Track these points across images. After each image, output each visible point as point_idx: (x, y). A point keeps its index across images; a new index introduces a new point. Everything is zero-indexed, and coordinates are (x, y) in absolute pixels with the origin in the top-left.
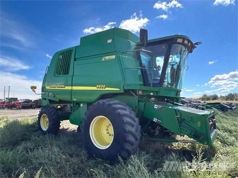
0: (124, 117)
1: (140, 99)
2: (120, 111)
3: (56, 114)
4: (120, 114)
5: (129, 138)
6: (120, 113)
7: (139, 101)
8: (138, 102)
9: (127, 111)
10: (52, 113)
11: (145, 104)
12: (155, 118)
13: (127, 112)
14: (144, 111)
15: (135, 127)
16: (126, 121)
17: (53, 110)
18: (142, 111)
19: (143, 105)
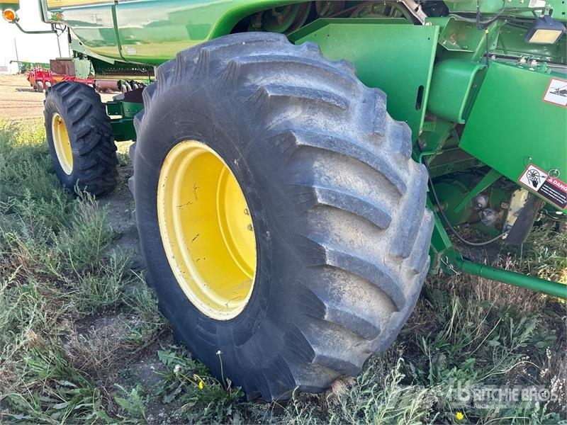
0: (316, 164)
1: (451, 45)
2: (295, 116)
3: (92, 114)
4: (292, 139)
5: (347, 299)
6: (288, 137)
7: (442, 55)
8: (437, 61)
9: (348, 119)
10: (77, 111)
11: (480, 76)
12: (531, 167)
13: (348, 129)
14: (465, 116)
15: (392, 231)
16: (328, 194)
17: (79, 97)
18: (458, 117)
19: (469, 79)
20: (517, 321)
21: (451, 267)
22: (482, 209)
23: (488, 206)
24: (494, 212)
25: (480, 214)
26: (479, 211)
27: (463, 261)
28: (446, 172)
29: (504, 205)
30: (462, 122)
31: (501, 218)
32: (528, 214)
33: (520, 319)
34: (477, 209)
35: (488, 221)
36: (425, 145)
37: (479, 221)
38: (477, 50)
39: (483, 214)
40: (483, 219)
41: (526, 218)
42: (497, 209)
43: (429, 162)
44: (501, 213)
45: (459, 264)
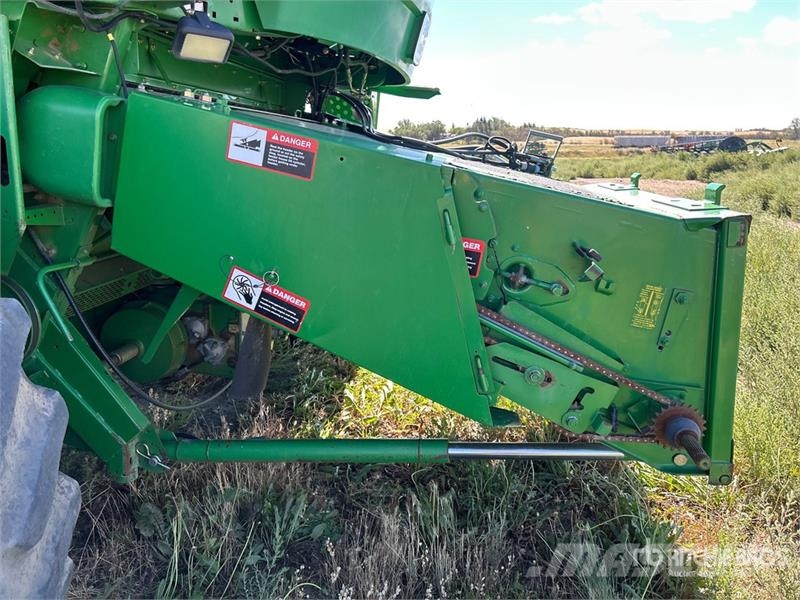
11: (114, 115)
12: (236, 272)
14: (108, 187)
18: (92, 196)
19: (94, 122)
20: (282, 507)
21: (157, 460)
22: (201, 341)
23: (210, 334)
24: (220, 342)
25: (200, 348)
26: (198, 344)
27: (177, 443)
28: (127, 291)
29: (232, 328)
30: (106, 203)
31: (233, 348)
32: (254, 347)
33: (285, 502)
34: (193, 341)
35: (214, 358)
36: (54, 251)
37: (202, 358)
38: (106, 71)
39: (204, 348)
40: (206, 356)
41: (252, 354)
42: (224, 336)
43: (70, 282)
44: (232, 341)
45: (170, 450)
